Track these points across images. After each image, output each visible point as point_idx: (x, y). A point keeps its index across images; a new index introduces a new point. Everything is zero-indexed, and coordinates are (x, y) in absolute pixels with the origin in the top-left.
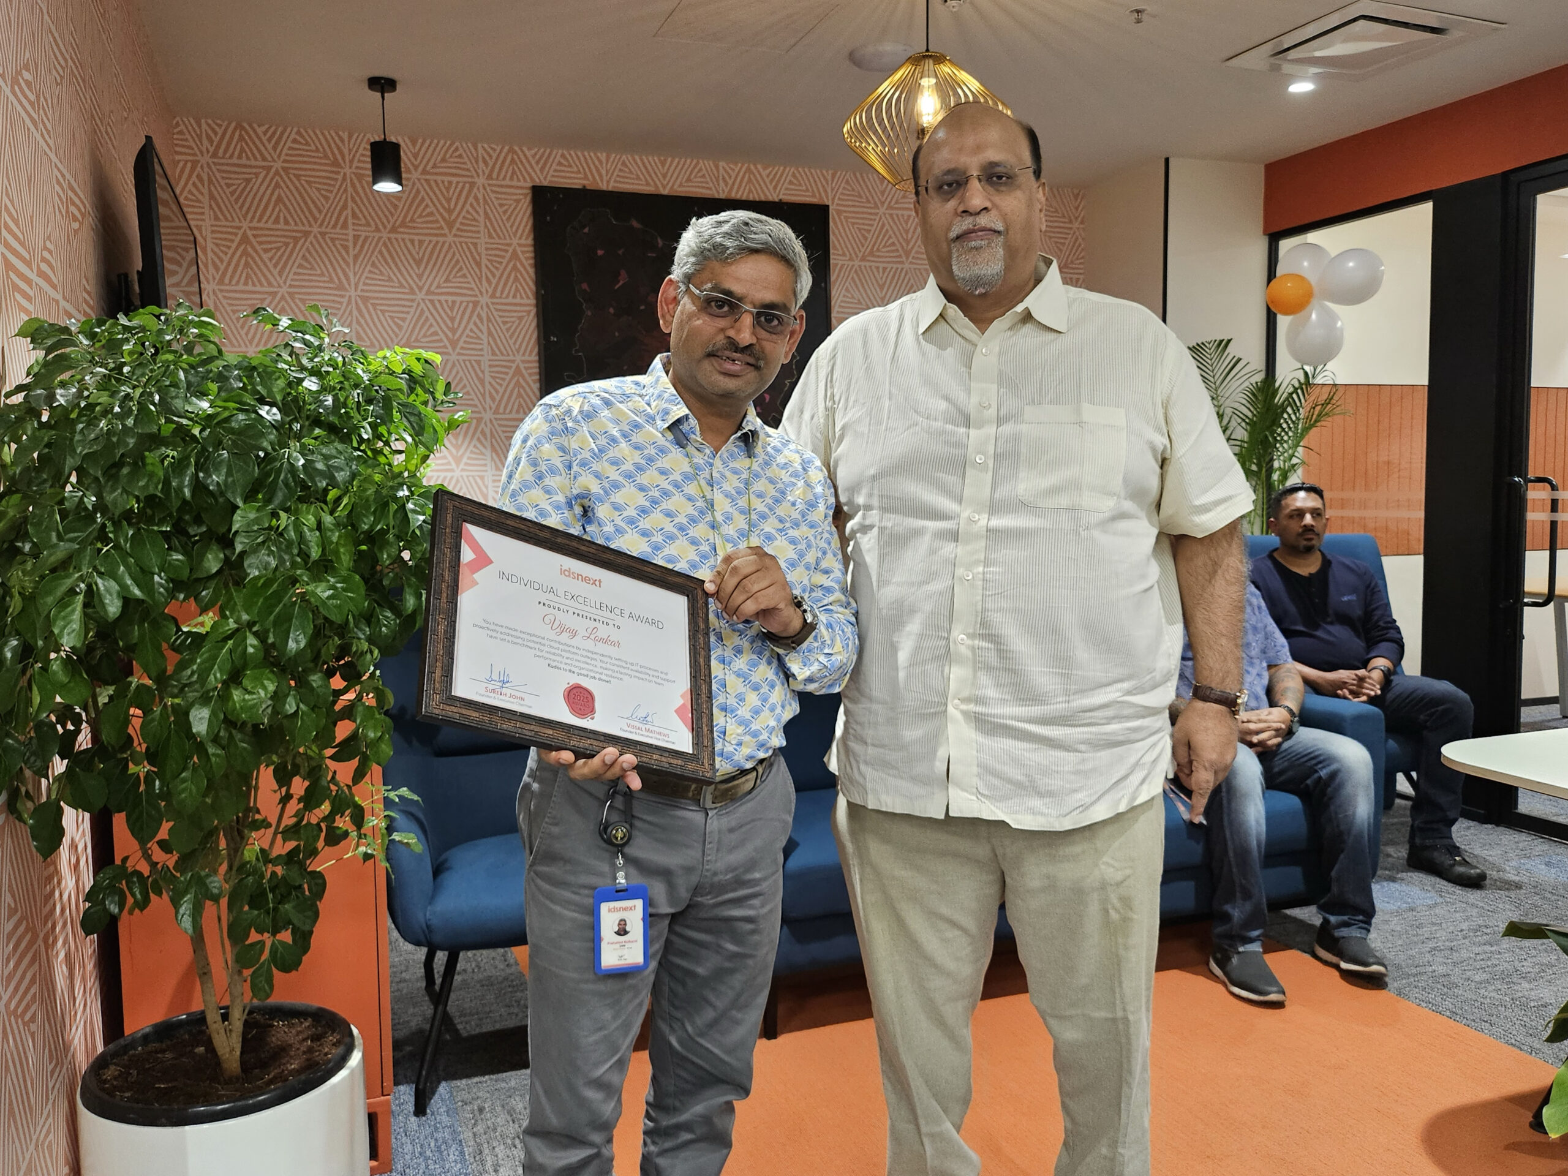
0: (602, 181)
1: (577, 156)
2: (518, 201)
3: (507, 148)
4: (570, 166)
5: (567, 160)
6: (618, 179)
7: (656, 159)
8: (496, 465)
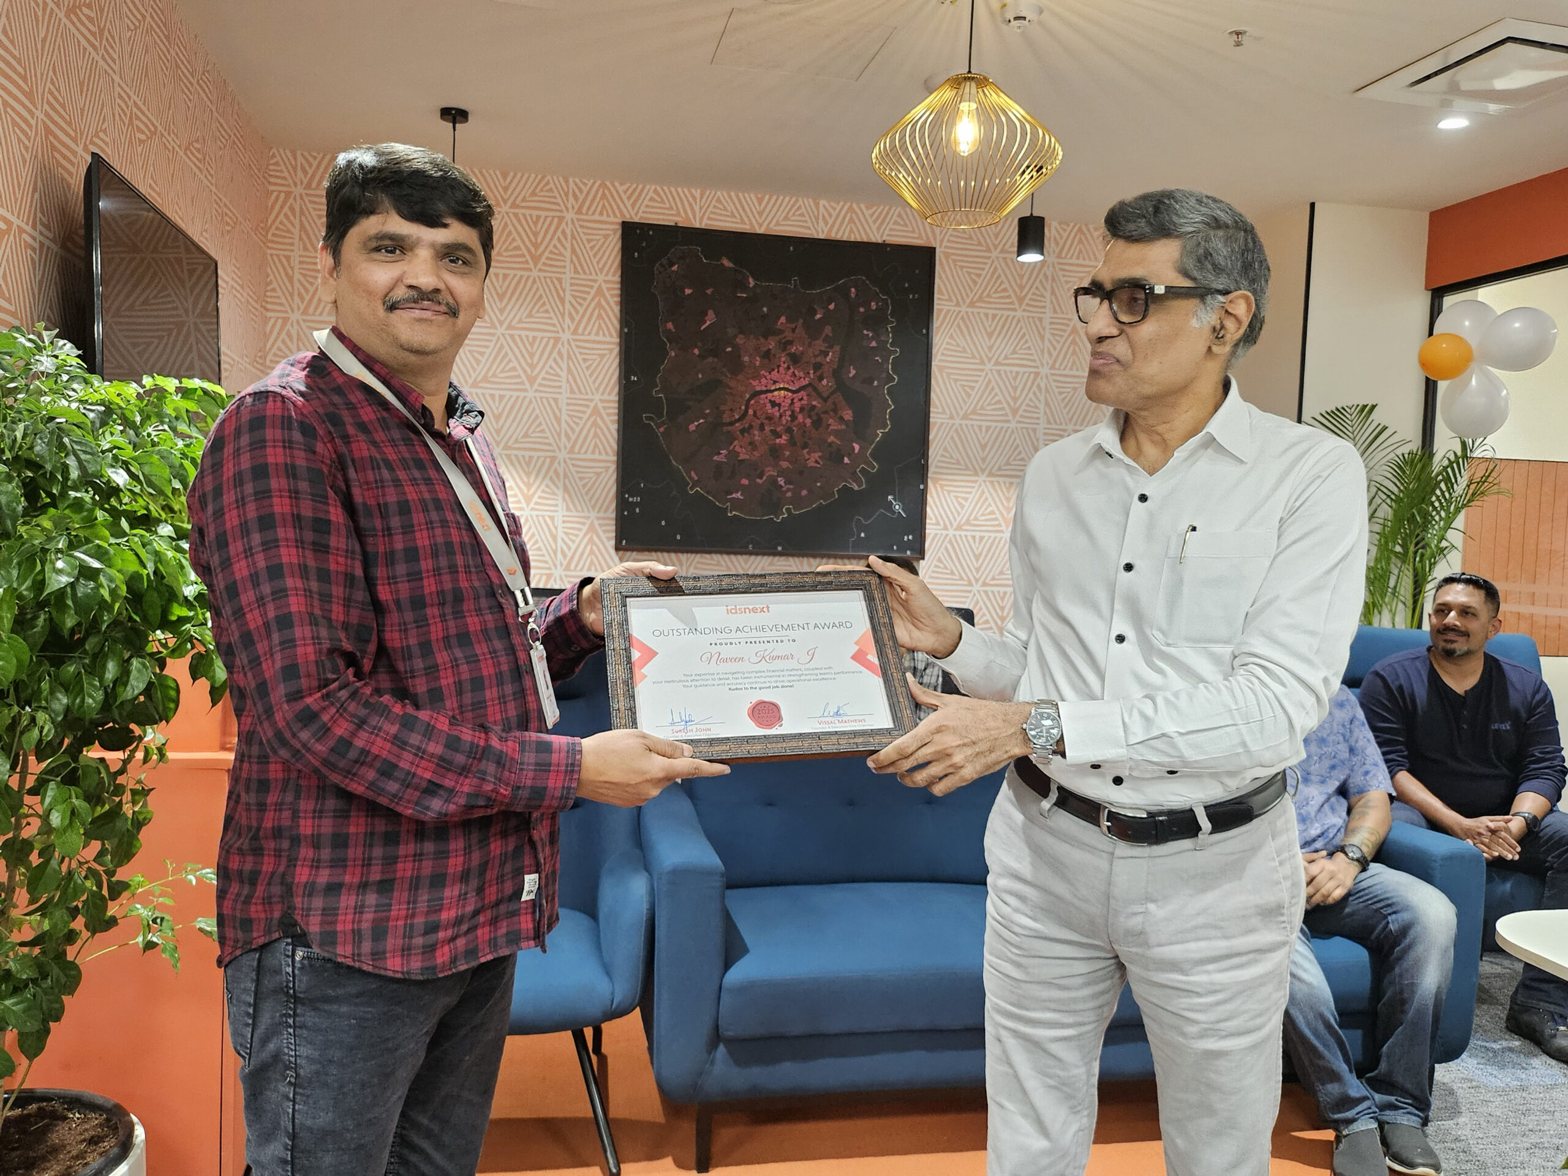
0: (695, 217)
1: (671, 193)
2: (606, 237)
3: (599, 182)
4: (663, 202)
5: (659, 195)
6: (712, 216)
7: (752, 196)
8: (567, 505)
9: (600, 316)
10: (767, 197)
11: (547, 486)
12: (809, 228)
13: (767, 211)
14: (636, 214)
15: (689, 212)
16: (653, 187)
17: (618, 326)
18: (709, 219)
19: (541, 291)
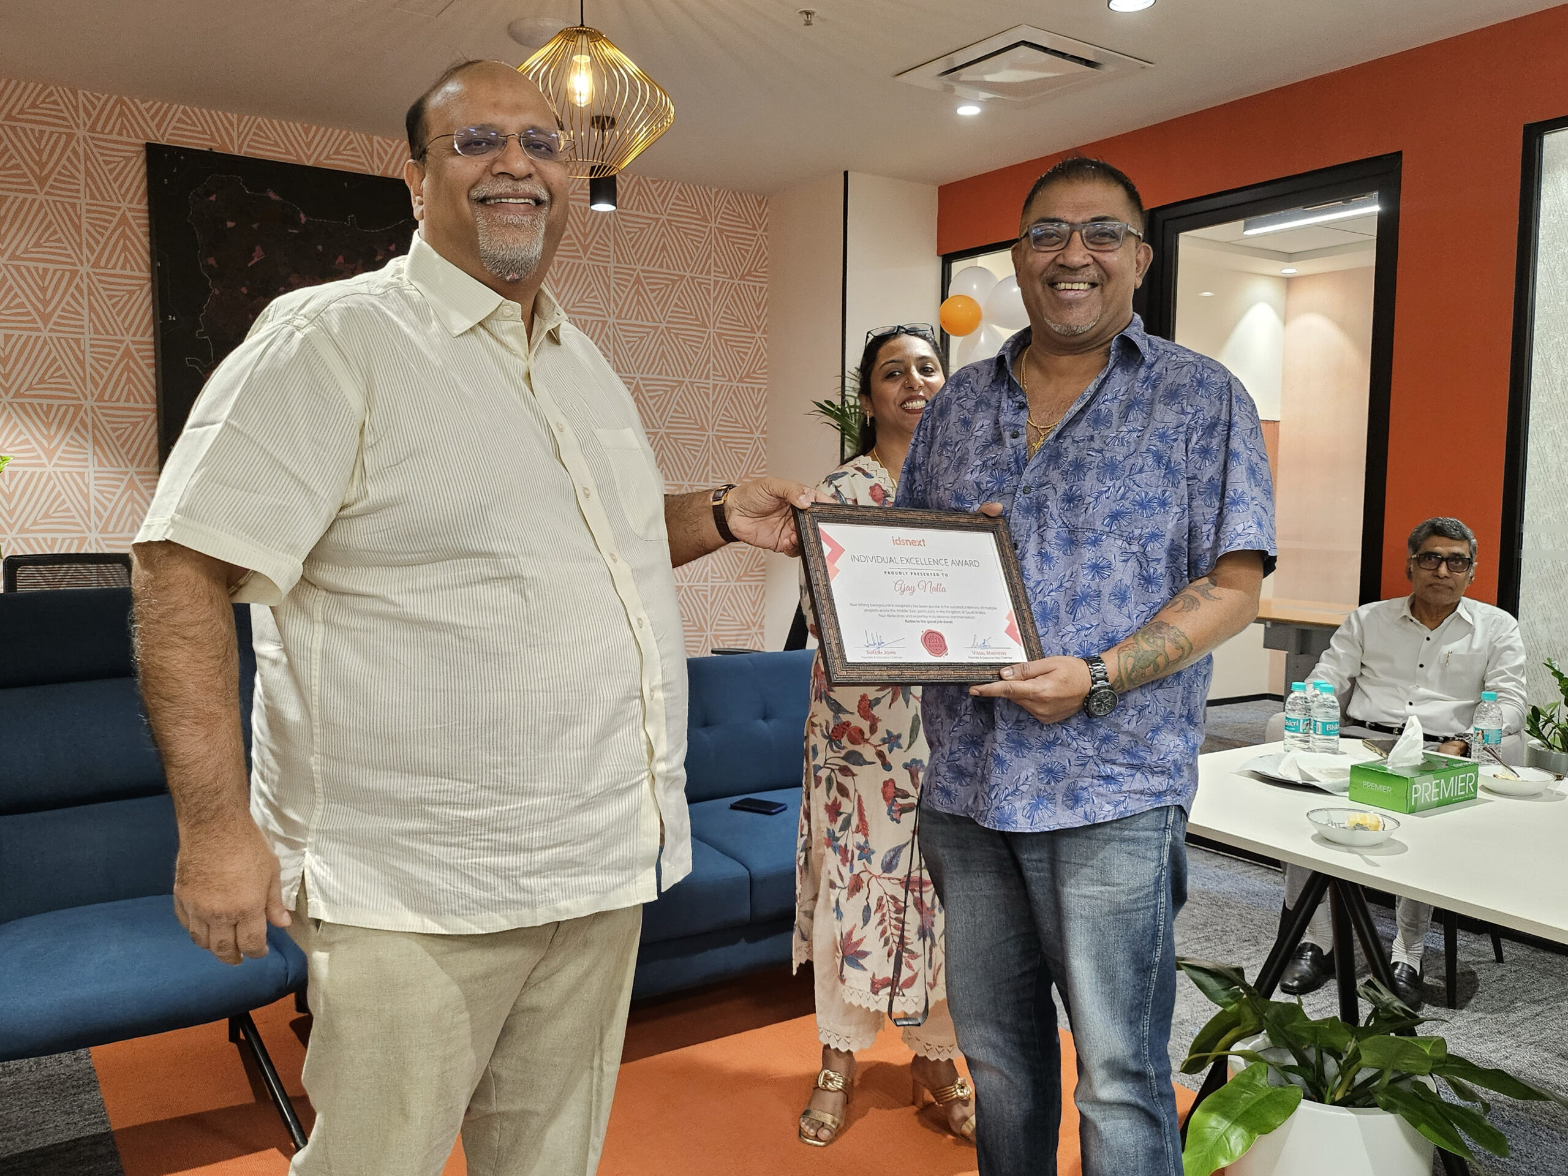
0: (232, 144)
1: (202, 113)
2: (128, 159)
3: (115, 97)
4: (195, 125)
5: (189, 117)
6: (252, 144)
7: (298, 125)
8: (100, 460)
9: (125, 248)
10: (314, 128)
11: (72, 438)
12: (363, 164)
13: (316, 141)
14: (163, 136)
15: (226, 138)
16: (182, 107)
17: (148, 259)
18: (249, 146)
19: (50, 216)
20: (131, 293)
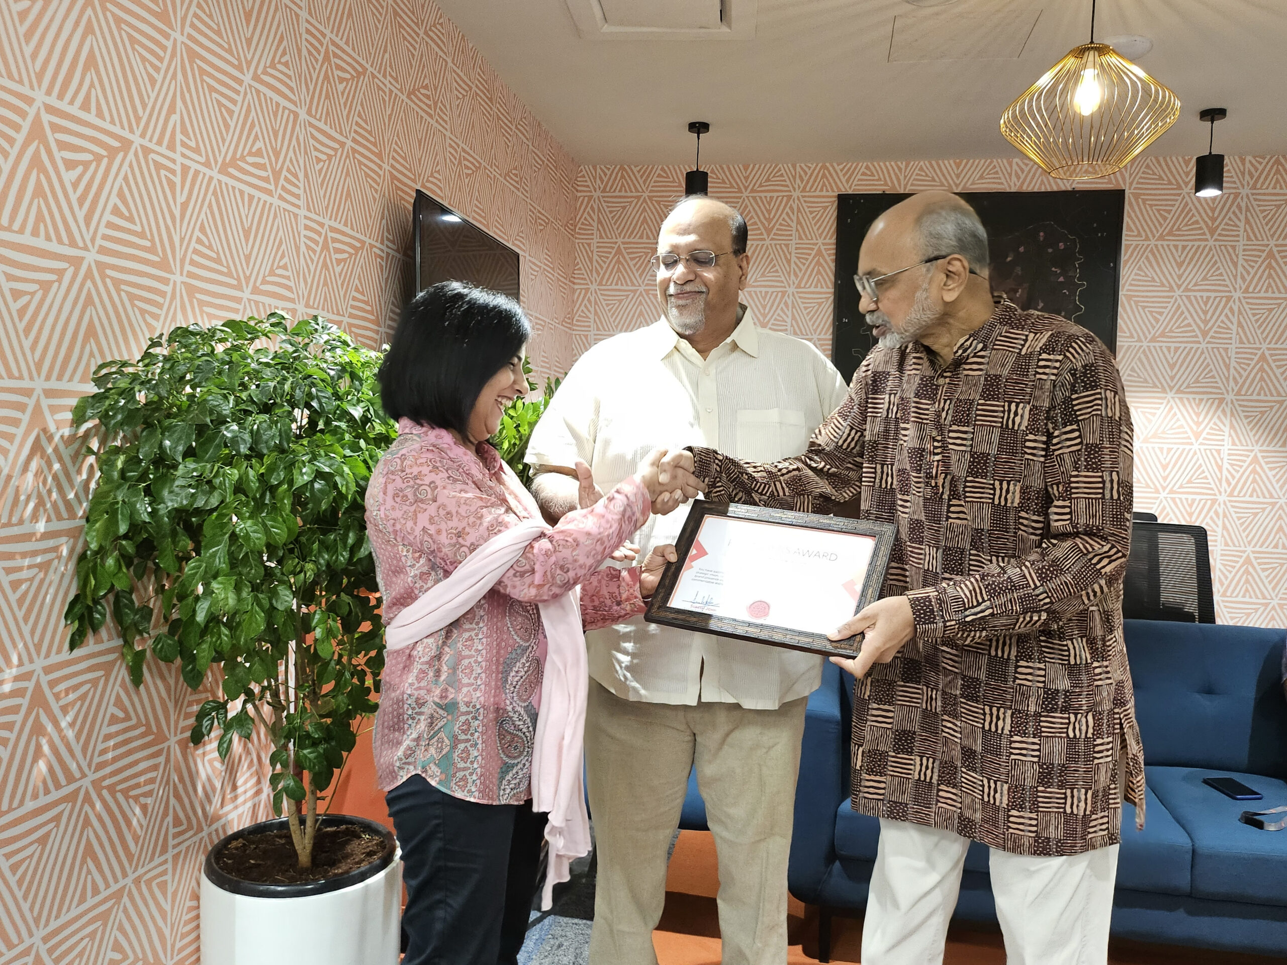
0: (900, 185)
1: (879, 165)
2: (825, 208)
3: (820, 165)
4: (873, 175)
5: (870, 170)
6: (915, 182)
7: (951, 162)
9: (819, 272)
10: (965, 161)
12: (1002, 184)
14: (850, 188)
15: (896, 182)
16: (865, 164)
17: (833, 278)
18: (912, 185)
19: (772, 255)
20: (820, 304)
